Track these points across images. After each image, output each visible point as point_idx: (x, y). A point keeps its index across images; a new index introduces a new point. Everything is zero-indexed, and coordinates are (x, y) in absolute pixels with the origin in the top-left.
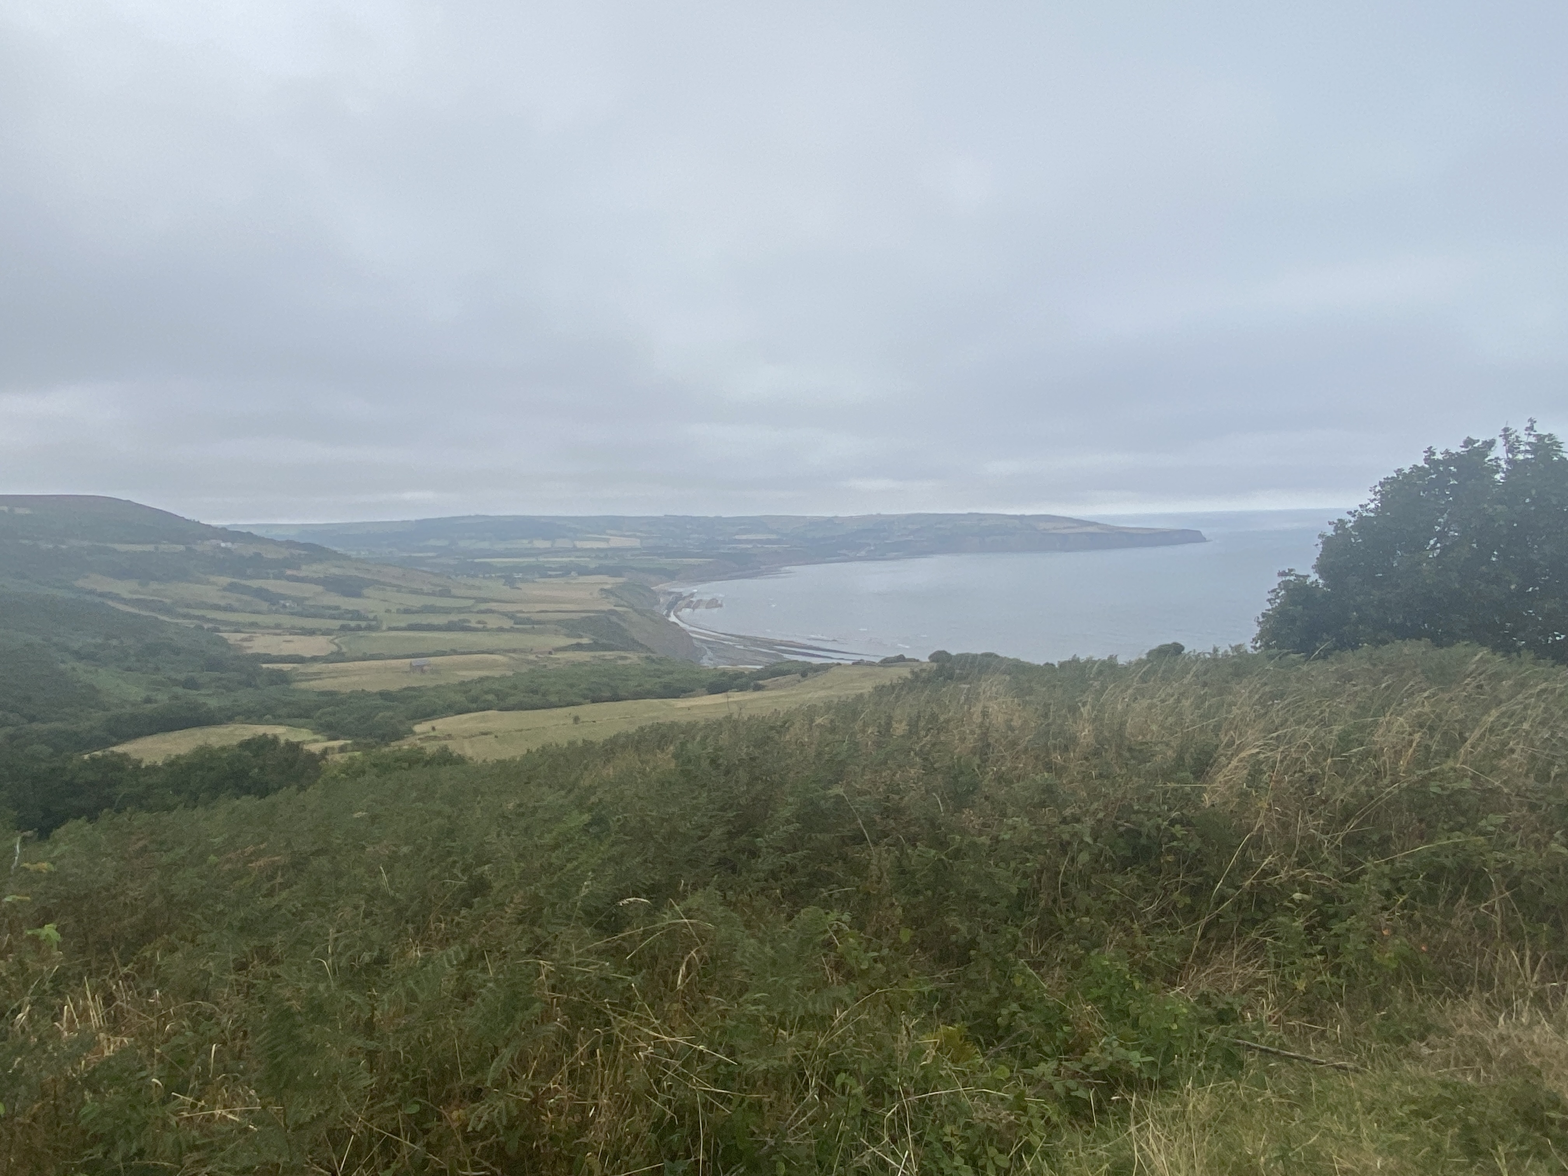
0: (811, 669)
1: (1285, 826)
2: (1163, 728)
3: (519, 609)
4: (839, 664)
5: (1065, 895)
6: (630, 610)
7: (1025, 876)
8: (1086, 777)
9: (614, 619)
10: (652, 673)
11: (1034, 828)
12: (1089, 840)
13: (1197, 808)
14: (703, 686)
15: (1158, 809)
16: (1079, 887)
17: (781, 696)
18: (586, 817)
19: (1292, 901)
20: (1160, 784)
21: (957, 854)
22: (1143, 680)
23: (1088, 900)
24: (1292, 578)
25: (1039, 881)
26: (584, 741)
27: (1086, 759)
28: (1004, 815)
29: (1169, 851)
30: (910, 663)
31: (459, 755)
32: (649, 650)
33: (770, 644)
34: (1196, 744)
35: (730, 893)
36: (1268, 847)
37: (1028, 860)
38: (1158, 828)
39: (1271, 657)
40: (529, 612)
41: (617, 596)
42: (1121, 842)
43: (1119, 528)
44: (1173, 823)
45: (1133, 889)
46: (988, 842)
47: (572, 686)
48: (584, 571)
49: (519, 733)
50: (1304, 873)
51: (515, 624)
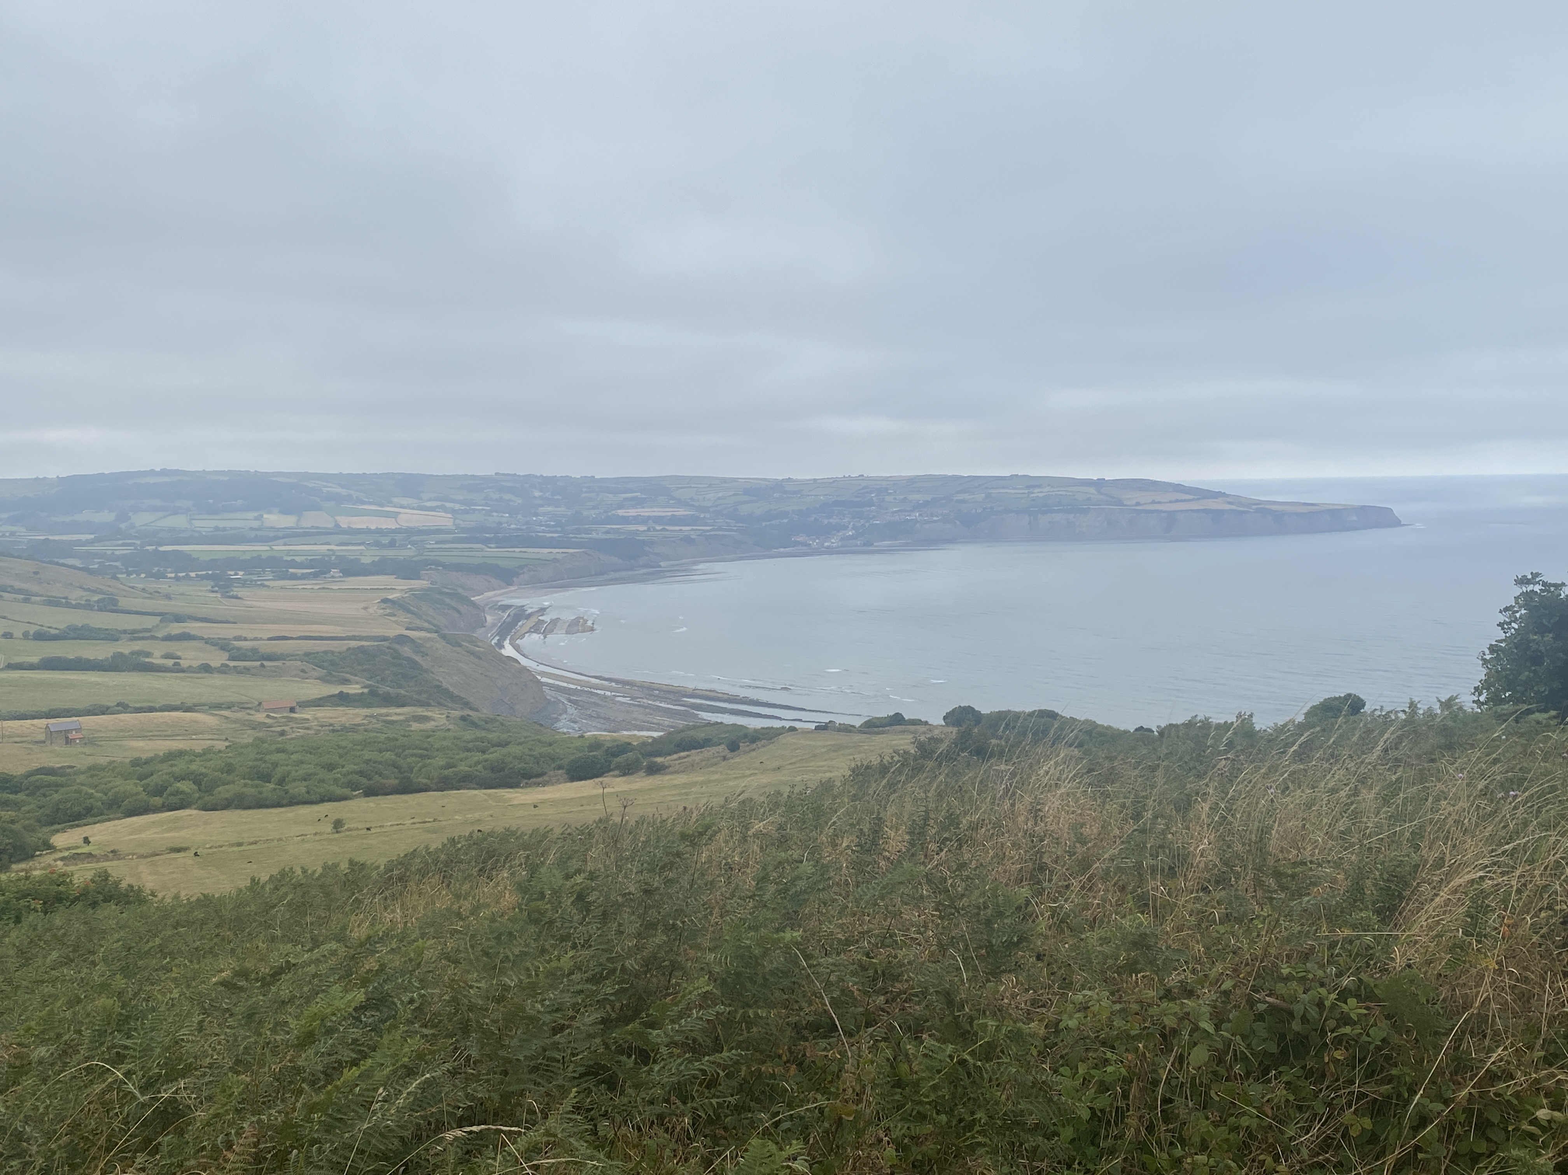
0: (745, 736)
1: (1524, 998)
2: (1331, 838)
3: (237, 633)
4: (793, 729)
5: (1167, 1117)
6: (435, 635)
7: (1103, 1087)
8: (1203, 919)
9: (406, 651)
10: (470, 745)
11: (1118, 1007)
12: (1207, 1026)
13: (1384, 970)
14: (560, 768)
15: (1320, 973)
16: (1190, 1104)
17: (695, 784)
18: (359, 996)
19: (1535, 1122)
20: (1324, 931)
21: (990, 1052)
22: (1301, 756)
23: (1204, 1126)
24: (1537, 588)
25: (1125, 1096)
26: (351, 862)
27: (1205, 889)
28: (1067, 984)
29: (1338, 1042)
30: (912, 728)
31: (131, 886)
32: (467, 705)
33: (676, 694)
34: (1382, 863)
35: (604, 1124)
36: (1496, 1033)
37: (1106, 1062)
38: (1320, 1004)
39: (1502, 718)
40: (255, 639)
41: (409, 611)
42: (1261, 1029)
43: (1259, 502)
44: (1344, 996)
45: (1278, 1108)
46: (1042, 1031)
47: (330, 767)
48: (352, 569)
49: (236, 849)
50: (1554, 1076)
51: (232, 658)
